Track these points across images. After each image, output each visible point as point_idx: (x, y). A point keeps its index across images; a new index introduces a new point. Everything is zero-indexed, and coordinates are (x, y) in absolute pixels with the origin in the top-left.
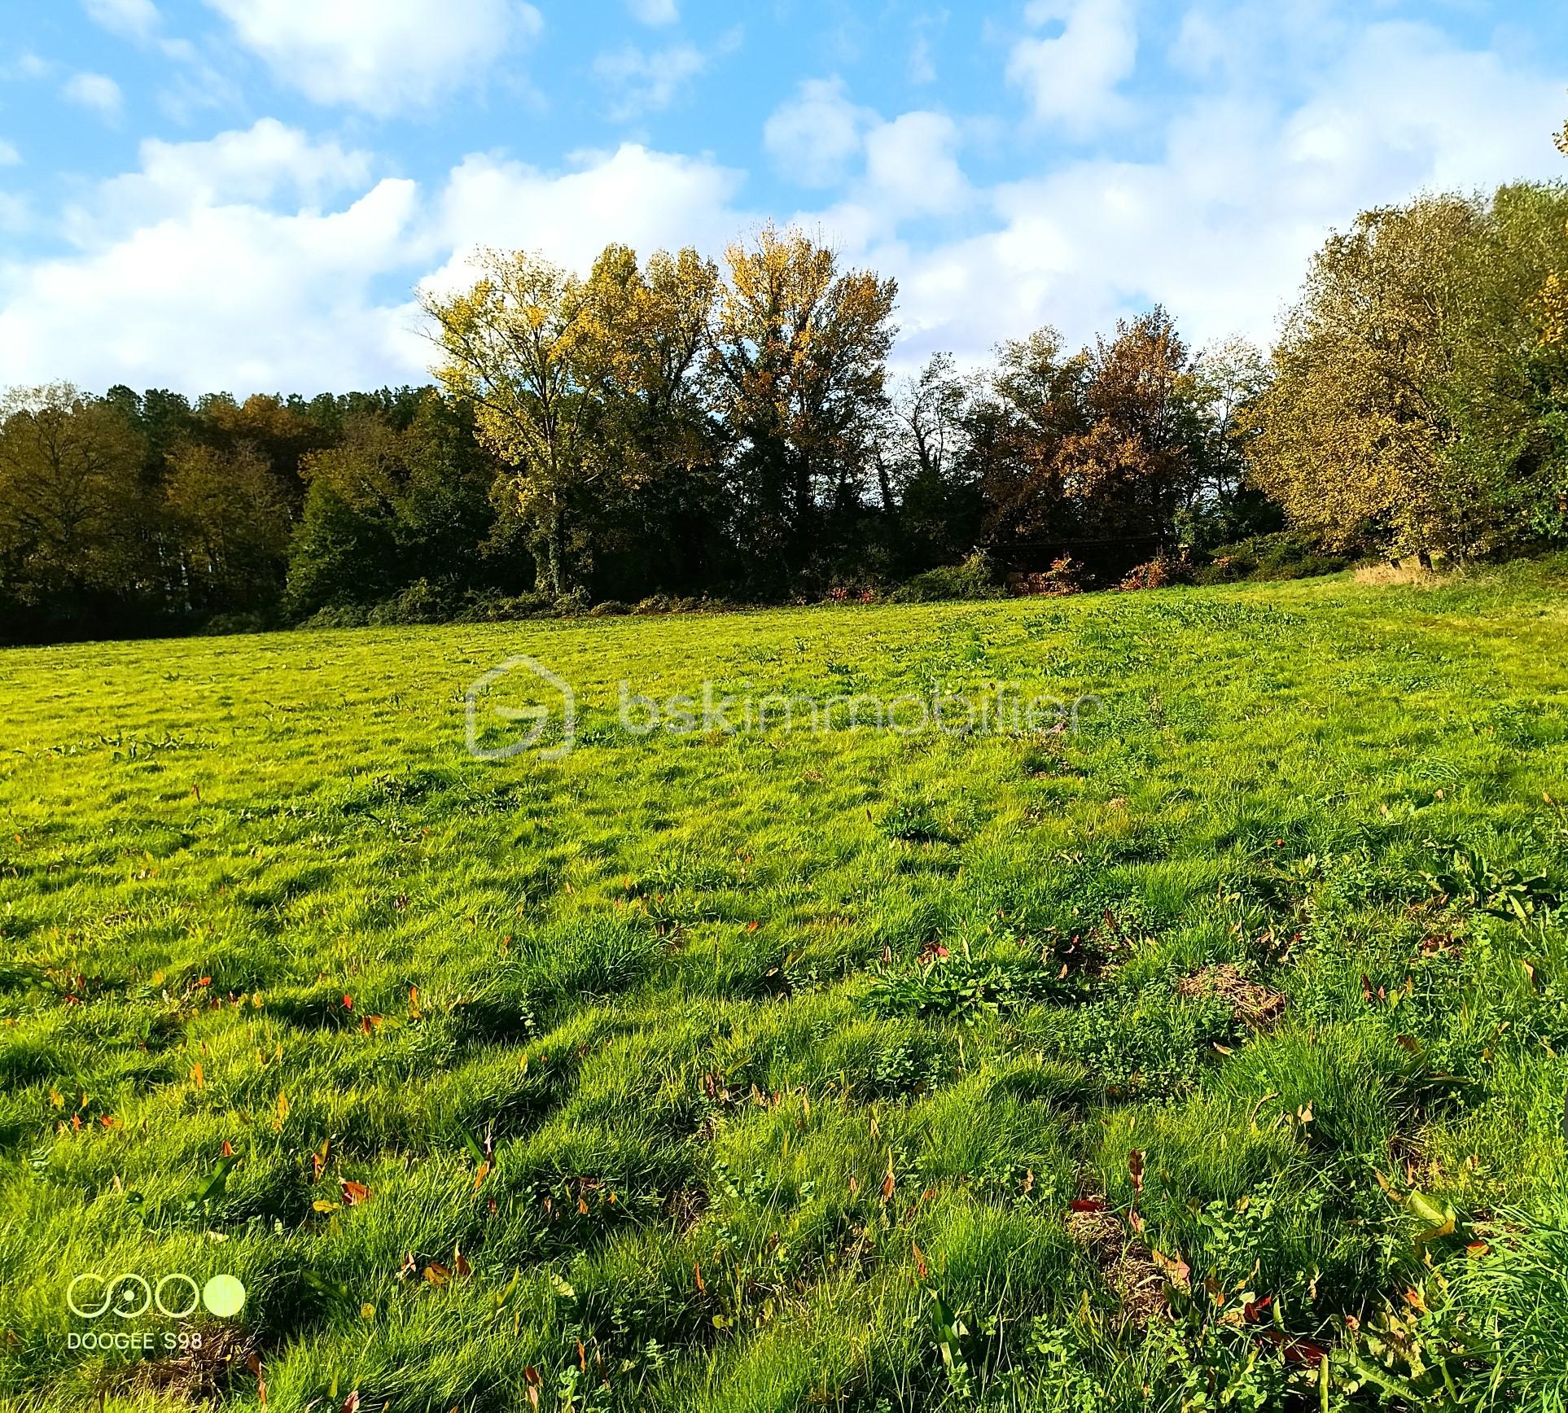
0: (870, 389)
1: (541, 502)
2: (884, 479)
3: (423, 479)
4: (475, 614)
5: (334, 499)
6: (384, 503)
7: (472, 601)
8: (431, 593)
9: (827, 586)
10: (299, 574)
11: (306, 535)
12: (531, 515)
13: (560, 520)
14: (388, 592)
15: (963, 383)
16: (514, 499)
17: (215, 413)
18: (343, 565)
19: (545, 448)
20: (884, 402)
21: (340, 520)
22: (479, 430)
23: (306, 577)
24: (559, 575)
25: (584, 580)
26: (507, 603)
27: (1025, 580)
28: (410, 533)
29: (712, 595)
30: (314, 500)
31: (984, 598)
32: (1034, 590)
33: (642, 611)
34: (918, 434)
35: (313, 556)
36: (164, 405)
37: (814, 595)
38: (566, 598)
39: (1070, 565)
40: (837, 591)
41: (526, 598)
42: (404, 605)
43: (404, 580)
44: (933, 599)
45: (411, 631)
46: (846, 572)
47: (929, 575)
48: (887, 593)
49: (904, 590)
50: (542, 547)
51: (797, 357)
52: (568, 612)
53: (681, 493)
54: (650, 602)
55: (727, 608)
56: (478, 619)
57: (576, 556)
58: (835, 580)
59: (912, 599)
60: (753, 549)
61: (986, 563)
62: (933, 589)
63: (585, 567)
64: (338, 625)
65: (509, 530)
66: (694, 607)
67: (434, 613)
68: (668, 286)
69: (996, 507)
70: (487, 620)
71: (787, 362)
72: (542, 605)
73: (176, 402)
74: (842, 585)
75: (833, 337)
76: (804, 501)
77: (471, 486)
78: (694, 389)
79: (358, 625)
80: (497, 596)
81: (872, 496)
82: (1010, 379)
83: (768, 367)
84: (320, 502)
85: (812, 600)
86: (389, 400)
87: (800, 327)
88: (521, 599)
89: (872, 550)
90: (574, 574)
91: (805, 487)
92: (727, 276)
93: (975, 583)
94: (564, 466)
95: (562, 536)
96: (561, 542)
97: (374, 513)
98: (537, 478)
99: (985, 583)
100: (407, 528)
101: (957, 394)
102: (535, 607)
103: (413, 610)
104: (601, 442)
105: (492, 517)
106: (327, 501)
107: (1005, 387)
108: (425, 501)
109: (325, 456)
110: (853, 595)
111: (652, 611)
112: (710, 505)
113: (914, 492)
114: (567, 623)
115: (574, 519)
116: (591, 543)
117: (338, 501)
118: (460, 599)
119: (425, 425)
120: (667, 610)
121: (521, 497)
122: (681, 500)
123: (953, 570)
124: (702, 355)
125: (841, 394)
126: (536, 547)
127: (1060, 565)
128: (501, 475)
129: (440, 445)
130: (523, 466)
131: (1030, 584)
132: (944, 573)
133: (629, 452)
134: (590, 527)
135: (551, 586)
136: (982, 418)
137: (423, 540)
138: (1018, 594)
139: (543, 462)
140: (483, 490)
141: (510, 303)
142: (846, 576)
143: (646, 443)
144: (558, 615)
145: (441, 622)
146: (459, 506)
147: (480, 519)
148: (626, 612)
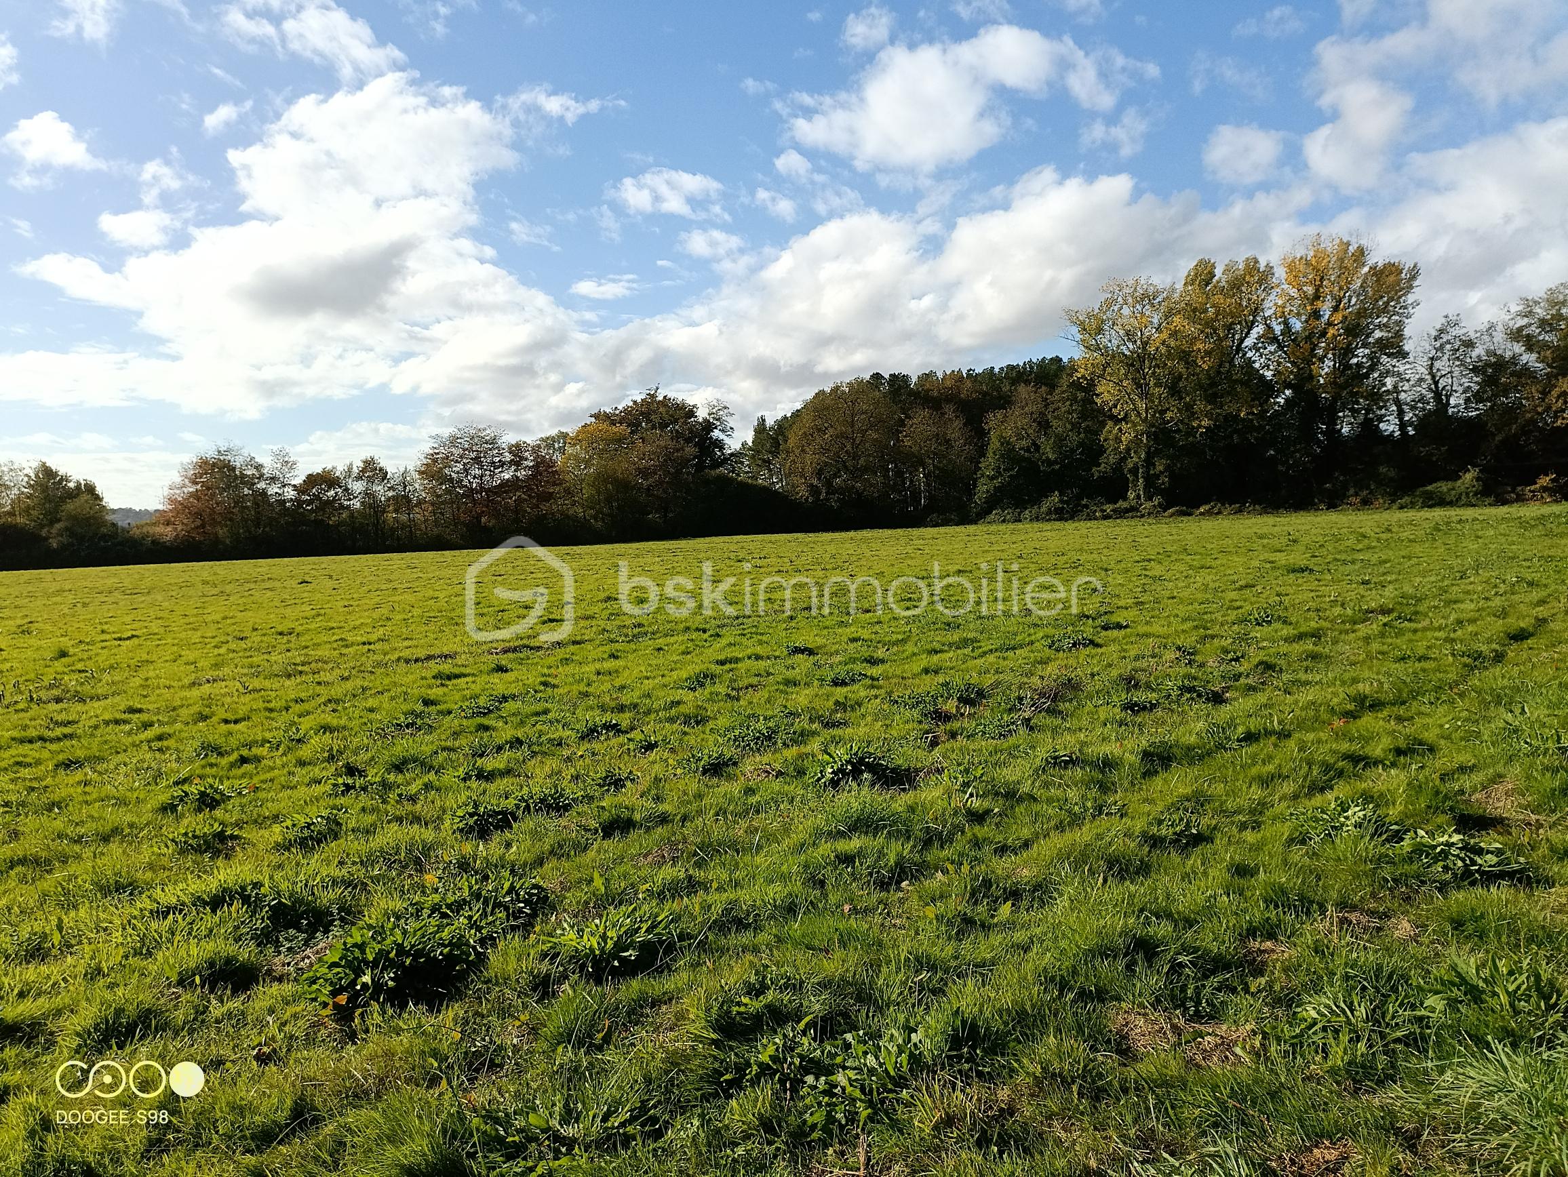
0: (1394, 346)
1: (1137, 441)
2: (1401, 413)
3: (1058, 426)
4: (1088, 515)
5: (1005, 442)
6: (1034, 444)
7: (1086, 506)
8: (1061, 501)
9: (1345, 496)
10: (983, 489)
11: (989, 464)
12: (1128, 450)
13: (1148, 453)
14: (1036, 502)
15: (1473, 335)
16: (1118, 440)
17: (928, 386)
18: (1009, 483)
19: (1142, 406)
20: (1403, 355)
21: (1009, 455)
22: (1097, 395)
23: (988, 491)
24: (1144, 489)
25: (1161, 492)
26: (1109, 508)
27: (1513, 492)
28: (1049, 463)
29: (1254, 503)
30: (994, 444)
31: (1474, 506)
32: (1520, 499)
33: (1201, 514)
34: (1433, 377)
35: (992, 478)
36: (898, 381)
37: (1334, 502)
38: (1149, 504)
39: (1552, 480)
40: (1353, 499)
41: (1122, 504)
42: (1044, 509)
43: (1045, 493)
44: (1430, 507)
45: (1047, 526)
46: (1360, 486)
47: (1429, 488)
48: (1393, 501)
49: (1406, 500)
50: (1134, 471)
51: (1331, 332)
52: (1149, 514)
53: (1236, 431)
54: (1207, 507)
55: (1264, 512)
56: (1090, 518)
57: (1157, 476)
58: (1352, 491)
59: (1412, 505)
60: (1288, 469)
61: (1478, 479)
62: (1431, 498)
63: (1163, 483)
64: (1004, 521)
65: (1113, 459)
66: (1240, 511)
67: (1061, 515)
68: (1236, 285)
69: (1493, 435)
70: (1096, 519)
71: (1324, 334)
72: (1133, 509)
73: (905, 379)
74: (1356, 494)
75: (1362, 313)
76: (1333, 433)
77: (1088, 430)
78: (1250, 354)
79: (1016, 521)
80: (1102, 504)
81: (1390, 426)
82: (1520, 329)
83: (1308, 338)
84: (998, 444)
85: (1332, 506)
86: (1031, 368)
87: (1336, 309)
88: (1118, 505)
89: (1383, 469)
90: (1155, 488)
91: (1332, 420)
92: (1280, 273)
93: (1467, 494)
94: (1153, 416)
95: (1149, 462)
96: (1148, 468)
97: (1028, 450)
98: (1135, 425)
99: (1476, 494)
100: (1048, 459)
101: (1470, 344)
102: (1127, 511)
103: (1049, 512)
104: (1181, 398)
105: (1101, 451)
106: (1002, 444)
107: (1516, 335)
108: (1060, 439)
109: (999, 414)
110: (1366, 503)
111: (1209, 513)
112: (1256, 439)
113: (1424, 424)
114: (1150, 521)
115: (1158, 452)
116: (1167, 468)
117: (1008, 443)
118: (1079, 505)
119: (1063, 392)
120: (1219, 513)
121: (1123, 439)
122: (1235, 436)
123: (1450, 484)
124: (1258, 330)
125: (1367, 351)
126: (1130, 471)
127: (1544, 481)
128: (1110, 423)
129: (1071, 405)
130: (1125, 419)
131: (1518, 495)
132: (1443, 486)
133: (1200, 406)
134: (1168, 457)
135: (1138, 497)
136: (1488, 364)
137: (1057, 467)
138: (1504, 502)
139: (1139, 414)
140: (1097, 433)
141: (1126, 311)
142: (1361, 489)
143: (1212, 398)
144: (1143, 516)
145: (1066, 520)
146: (1081, 444)
147: (1094, 452)
148: (1190, 514)
